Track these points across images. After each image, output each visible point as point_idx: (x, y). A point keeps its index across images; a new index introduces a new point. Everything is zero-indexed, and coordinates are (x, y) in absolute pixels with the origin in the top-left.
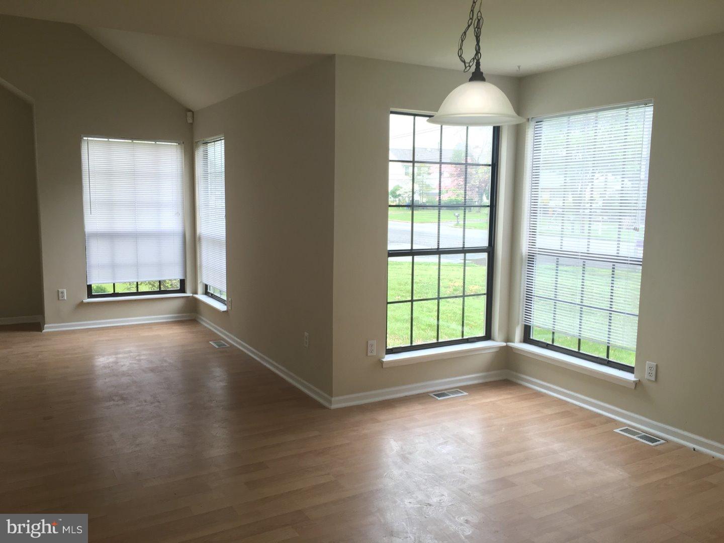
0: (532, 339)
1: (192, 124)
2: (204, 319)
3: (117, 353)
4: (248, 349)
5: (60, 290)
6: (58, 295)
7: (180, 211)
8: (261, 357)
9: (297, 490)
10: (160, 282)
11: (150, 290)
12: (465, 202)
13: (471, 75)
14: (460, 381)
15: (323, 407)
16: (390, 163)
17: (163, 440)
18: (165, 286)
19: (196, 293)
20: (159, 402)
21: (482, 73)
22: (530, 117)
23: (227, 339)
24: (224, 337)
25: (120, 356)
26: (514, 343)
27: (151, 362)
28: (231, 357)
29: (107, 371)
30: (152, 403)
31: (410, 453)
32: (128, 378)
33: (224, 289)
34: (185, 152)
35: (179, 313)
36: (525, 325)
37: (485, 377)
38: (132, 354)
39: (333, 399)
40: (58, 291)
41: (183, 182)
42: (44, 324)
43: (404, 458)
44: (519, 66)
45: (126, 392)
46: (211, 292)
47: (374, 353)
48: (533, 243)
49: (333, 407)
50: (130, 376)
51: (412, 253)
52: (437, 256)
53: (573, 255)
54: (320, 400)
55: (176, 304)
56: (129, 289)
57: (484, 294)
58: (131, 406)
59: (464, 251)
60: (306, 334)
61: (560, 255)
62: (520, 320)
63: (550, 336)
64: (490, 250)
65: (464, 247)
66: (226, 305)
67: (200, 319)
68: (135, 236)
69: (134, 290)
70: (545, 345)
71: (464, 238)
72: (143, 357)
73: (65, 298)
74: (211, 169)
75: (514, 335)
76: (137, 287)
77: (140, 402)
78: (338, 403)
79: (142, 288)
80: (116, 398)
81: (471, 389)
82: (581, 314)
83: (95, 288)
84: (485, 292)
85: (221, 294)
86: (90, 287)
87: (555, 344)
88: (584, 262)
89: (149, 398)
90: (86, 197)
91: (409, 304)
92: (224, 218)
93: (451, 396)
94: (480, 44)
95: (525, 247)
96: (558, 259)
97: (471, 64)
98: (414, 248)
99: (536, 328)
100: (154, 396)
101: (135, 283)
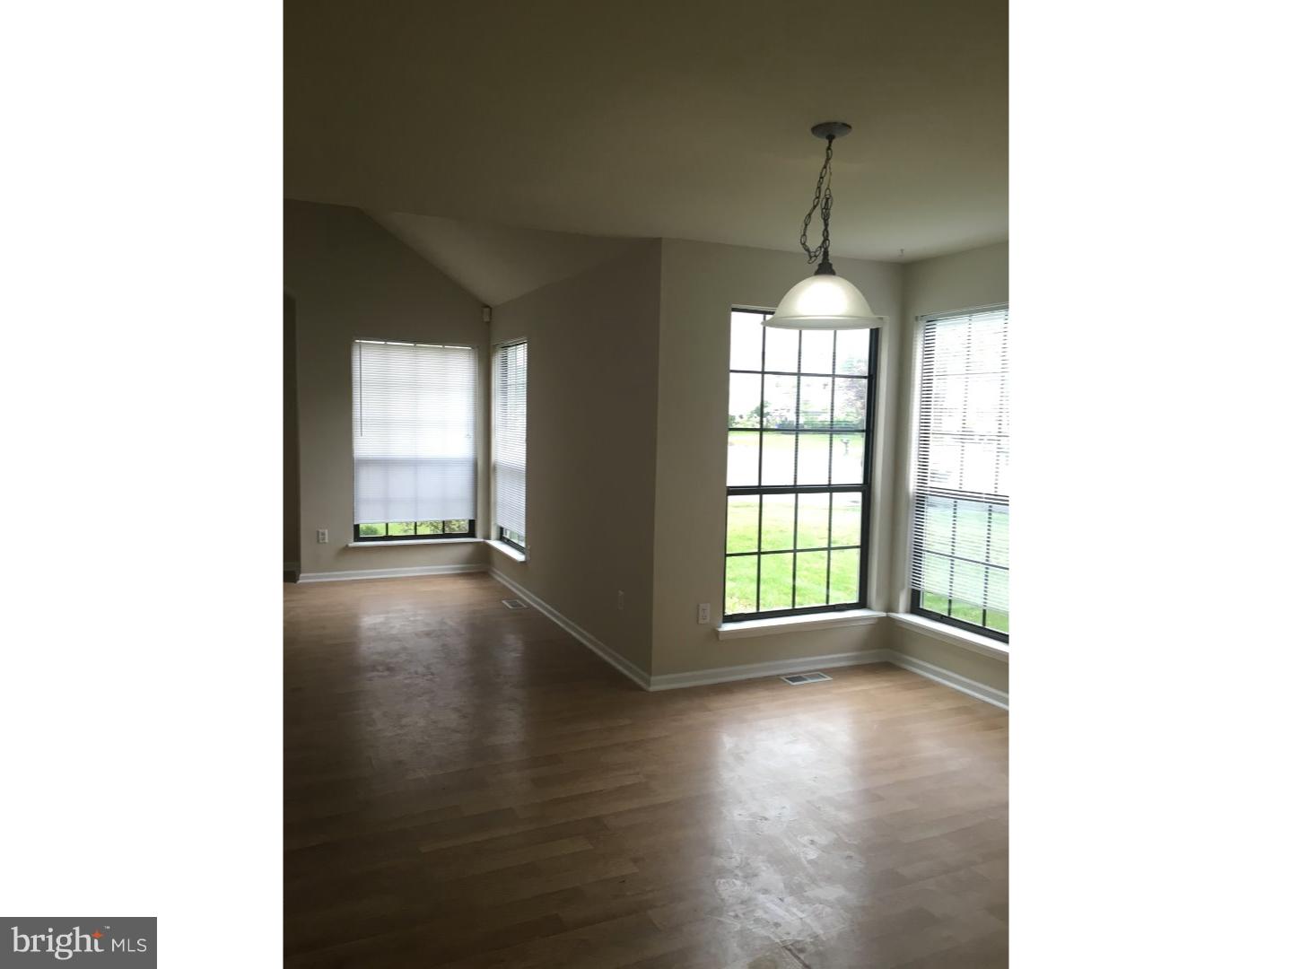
0: (922, 609)
1: (488, 323)
2: (498, 572)
3: (388, 612)
4: (546, 609)
5: (321, 531)
6: (318, 537)
7: (471, 434)
8: (564, 622)
9: (596, 792)
10: (444, 522)
11: (432, 533)
12: (832, 425)
13: (817, 268)
14: (822, 662)
15: (640, 689)
16: (732, 375)
17: (434, 722)
18: (450, 528)
19: (489, 538)
20: (432, 674)
21: (831, 265)
22: (919, 315)
23: (525, 598)
24: (521, 595)
25: (390, 615)
26: (897, 613)
27: (428, 624)
28: (529, 622)
29: (372, 633)
30: (424, 675)
31: (747, 753)
32: (397, 643)
33: (523, 532)
34: (479, 357)
35: (467, 563)
36: (913, 589)
37: (856, 658)
38: (404, 614)
39: (653, 678)
40: (318, 532)
41: (475, 396)
42: (300, 573)
43: (739, 758)
44: (902, 250)
45: (394, 660)
46: (508, 537)
47: (708, 620)
48: (922, 480)
49: (652, 689)
50: (400, 641)
51: (760, 490)
52: (793, 495)
53: (974, 497)
54: (636, 679)
55: (465, 552)
56: (406, 531)
57: (857, 547)
58: (398, 678)
59: (830, 489)
60: (621, 593)
61: (958, 496)
62: (906, 582)
63: (946, 606)
64: (866, 488)
65: (830, 485)
66: (523, 553)
67: (493, 572)
68: (414, 464)
69: (412, 533)
70: (939, 617)
71: (830, 472)
72: (419, 618)
73: (327, 541)
74: (511, 380)
75: (898, 602)
76: (416, 529)
77: (409, 673)
78: (658, 684)
79: (422, 531)
80: (380, 668)
81: (838, 673)
82: (987, 576)
83: (364, 528)
84: (858, 544)
85: (519, 540)
86: (357, 527)
87: (952, 616)
88: (990, 507)
89: (421, 670)
90: (356, 414)
91: (756, 557)
92: (524, 442)
93: (810, 681)
94: (829, 229)
95: (912, 485)
96: (955, 502)
97: (817, 253)
98: (763, 484)
99: (928, 595)
100: (428, 667)
101: (413, 524)
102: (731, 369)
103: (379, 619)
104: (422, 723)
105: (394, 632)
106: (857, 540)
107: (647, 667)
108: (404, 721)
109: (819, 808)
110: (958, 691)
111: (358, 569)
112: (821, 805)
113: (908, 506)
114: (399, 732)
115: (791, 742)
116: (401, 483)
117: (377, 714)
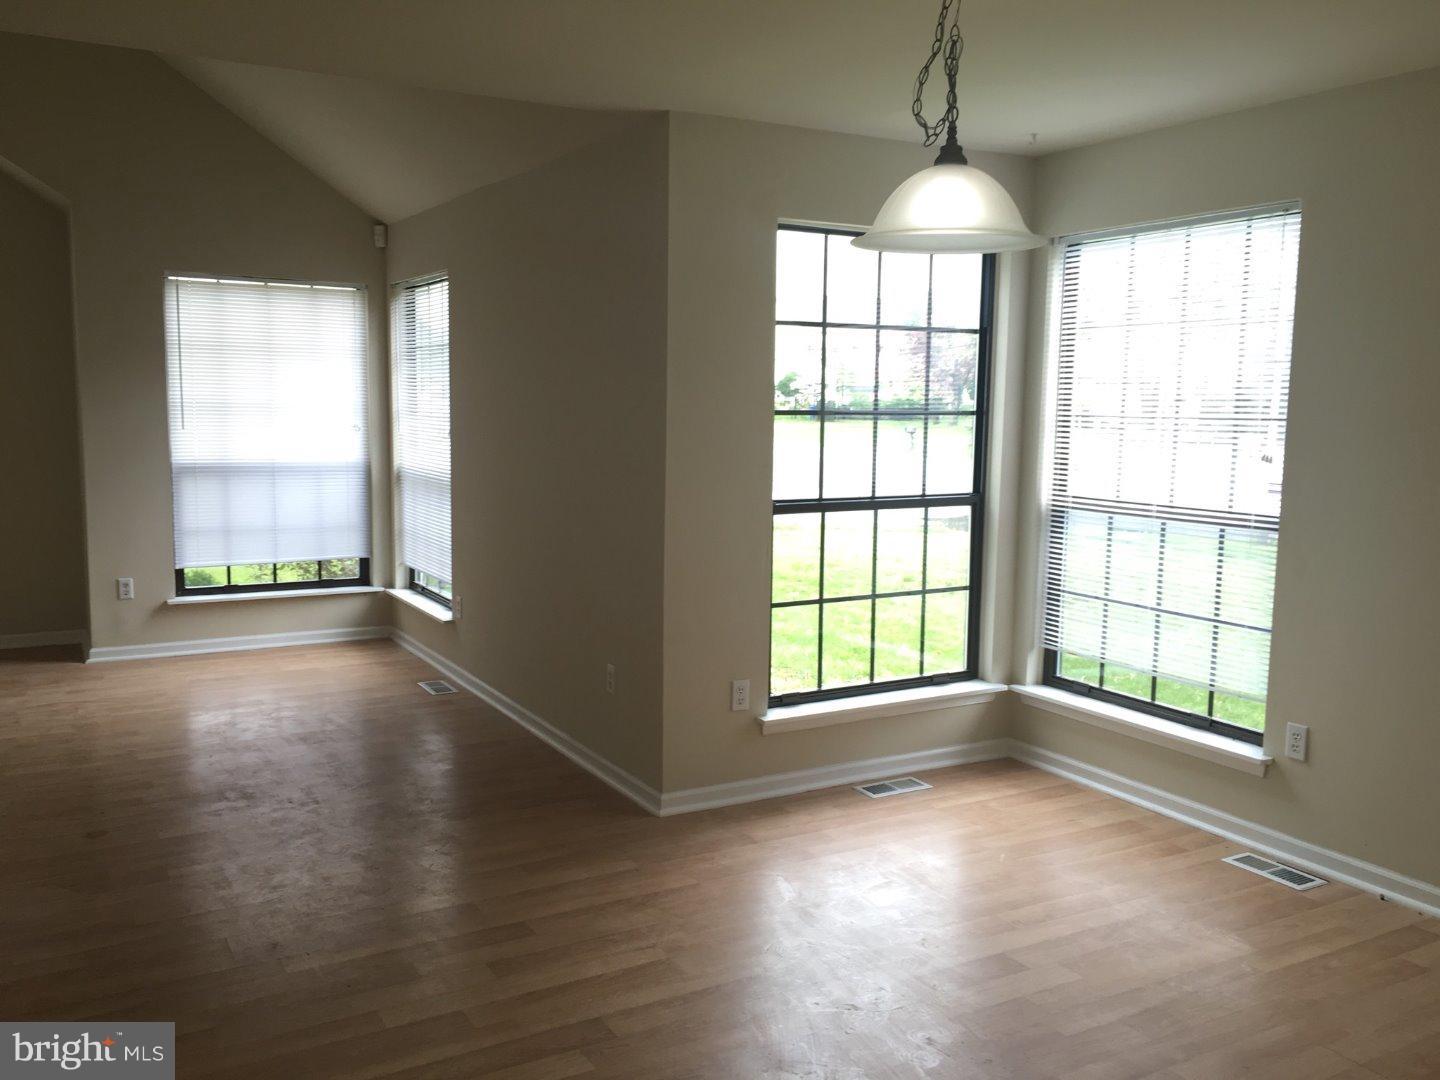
0: (1061, 678)
1: (383, 249)
2: (409, 638)
3: (234, 706)
5: (122, 580)
6: (118, 590)
7: (361, 424)
8: (520, 714)
10: (319, 562)
11: (301, 579)
12: (927, 405)
13: (938, 153)
14: (917, 761)
15: (644, 813)
16: (778, 328)
17: (326, 879)
18: (329, 572)
19: (392, 585)
20: (316, 802)
21: (960, 148)
22: (1056, 237)
23: (455, 678)
24: (449, 674)
25: (240, 710)
26: (1023, 684)
27: (303, 723)
28: (463, 715)
29: (212, 741)
30: (303, 805)
31: (817, 906)
32: (256, 754)
33: (448, 577)
34: (370, 304)
35: (359, 625)
36: (1047, 650)
37: (966, 753)
38: (263, 707)
39: (664, 797)
40: (118, 581)
41: (365, 364)
42: (90, 647)
43: (806, 916)
44: (1034, 135)
45: (251, 782)
46: (422, 583)
47: (746, 706)
48: (1061, 486)
49: (664, 812)
50: (259, 750)
51: (821, 506)
52: (871, 513)
53: (1141, 511)
54: (637, 798)
55: (352, 608)
56: (258, 577)
57: (964, 588)
58: (261, 810)
59: (924, 502)
60: (610, 667)
61: (1111, 509)
62: (1036, 641)
63: (1096, 672)
64: (977, 500)
65: (924, 495)
66: (450, 609)
67: (400, 637)
68: (271, 472)
69: (268, 580)
70: (1086, 691)
71: (924, 476)
72: (285, 713)
73: (132, 596)
74: (421, 339)
75: (1025, 671)
76: (275, 574)
77: (280, 802)
78: (673, 804)
79: (285, 576)
80: (232, 795)
81: (937, 777)
82: (1157, 627)
83: (190, 575)
84: (967, 583)
85: (441, 588)
86: (180, 574)
87: (1105, 688)
88: (1163, 524)
89: (297, 795)
90: (173, 394)
91: (816, 606)
92: (448, 436)
93: (899, 791)
94: (957, 90)
95: (1045, 495)
96: (1111, 518)
97: (938, 131)
98: (824, 497)
99: (1068, 656)
100: (308, 791)
101: (271, 566)
102: (778, 318)
103: (223, 717)
104: (306, 880)
105: (249, 736)
106: (964, 580)
107: (655, 780)
108: (277, 879)
109: (934, 987)
110: (1118, 799)
111: (184, 639)
112: (936, 982)
113: (1039, 525)
114: (270, 896)
115: (880, 887)
116: (250, 504)
117: (231, 869)
